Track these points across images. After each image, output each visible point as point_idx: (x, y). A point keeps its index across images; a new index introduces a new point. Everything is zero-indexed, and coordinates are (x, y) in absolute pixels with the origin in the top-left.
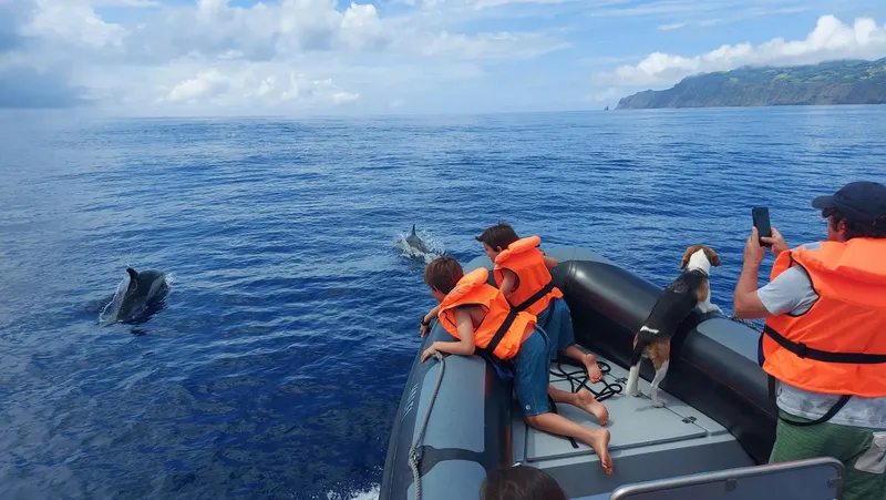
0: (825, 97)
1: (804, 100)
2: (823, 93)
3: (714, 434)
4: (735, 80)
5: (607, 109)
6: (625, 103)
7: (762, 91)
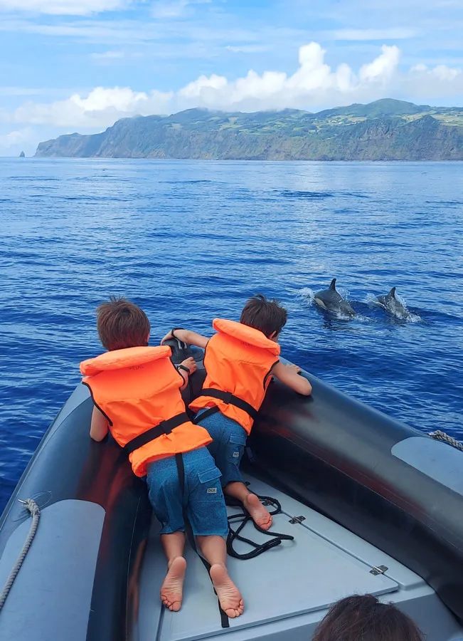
0: (277, 152)
1: (256, 154)
2: (275, 147)
3: (409, 588)
4: (177, 126)
5: (22, 155)
6: (46, 149)
7: (209, 141)
